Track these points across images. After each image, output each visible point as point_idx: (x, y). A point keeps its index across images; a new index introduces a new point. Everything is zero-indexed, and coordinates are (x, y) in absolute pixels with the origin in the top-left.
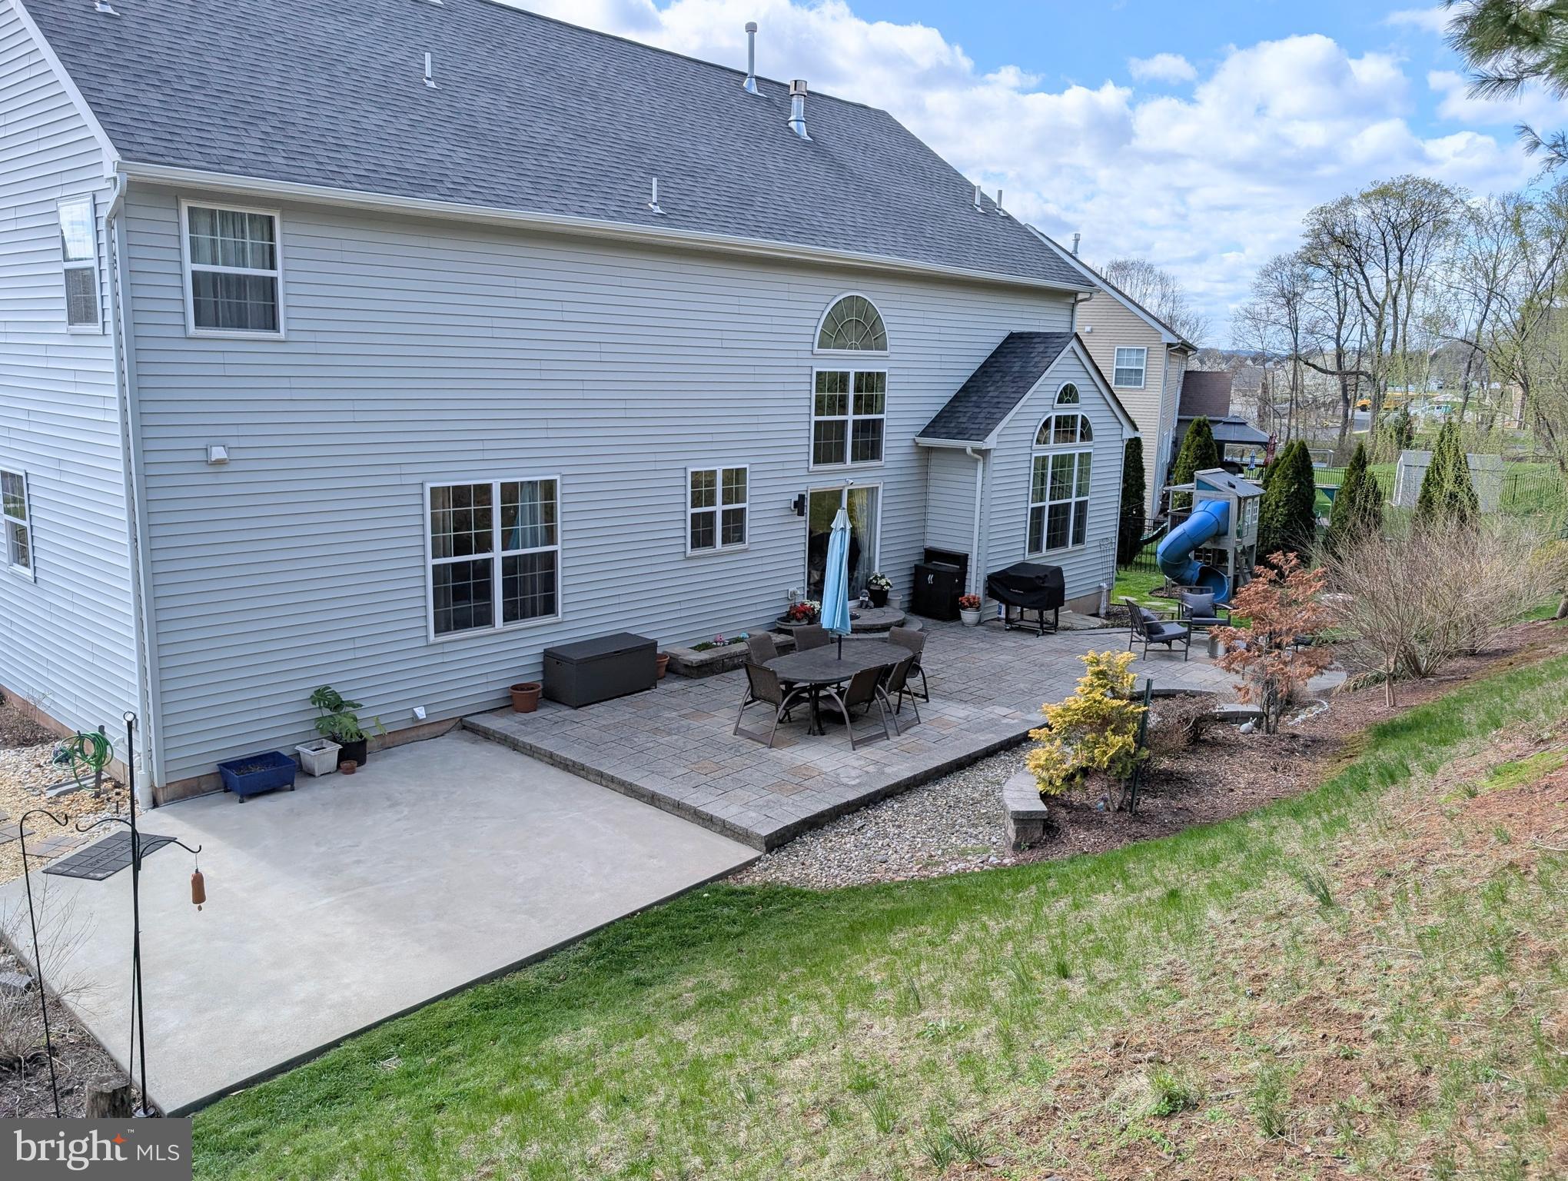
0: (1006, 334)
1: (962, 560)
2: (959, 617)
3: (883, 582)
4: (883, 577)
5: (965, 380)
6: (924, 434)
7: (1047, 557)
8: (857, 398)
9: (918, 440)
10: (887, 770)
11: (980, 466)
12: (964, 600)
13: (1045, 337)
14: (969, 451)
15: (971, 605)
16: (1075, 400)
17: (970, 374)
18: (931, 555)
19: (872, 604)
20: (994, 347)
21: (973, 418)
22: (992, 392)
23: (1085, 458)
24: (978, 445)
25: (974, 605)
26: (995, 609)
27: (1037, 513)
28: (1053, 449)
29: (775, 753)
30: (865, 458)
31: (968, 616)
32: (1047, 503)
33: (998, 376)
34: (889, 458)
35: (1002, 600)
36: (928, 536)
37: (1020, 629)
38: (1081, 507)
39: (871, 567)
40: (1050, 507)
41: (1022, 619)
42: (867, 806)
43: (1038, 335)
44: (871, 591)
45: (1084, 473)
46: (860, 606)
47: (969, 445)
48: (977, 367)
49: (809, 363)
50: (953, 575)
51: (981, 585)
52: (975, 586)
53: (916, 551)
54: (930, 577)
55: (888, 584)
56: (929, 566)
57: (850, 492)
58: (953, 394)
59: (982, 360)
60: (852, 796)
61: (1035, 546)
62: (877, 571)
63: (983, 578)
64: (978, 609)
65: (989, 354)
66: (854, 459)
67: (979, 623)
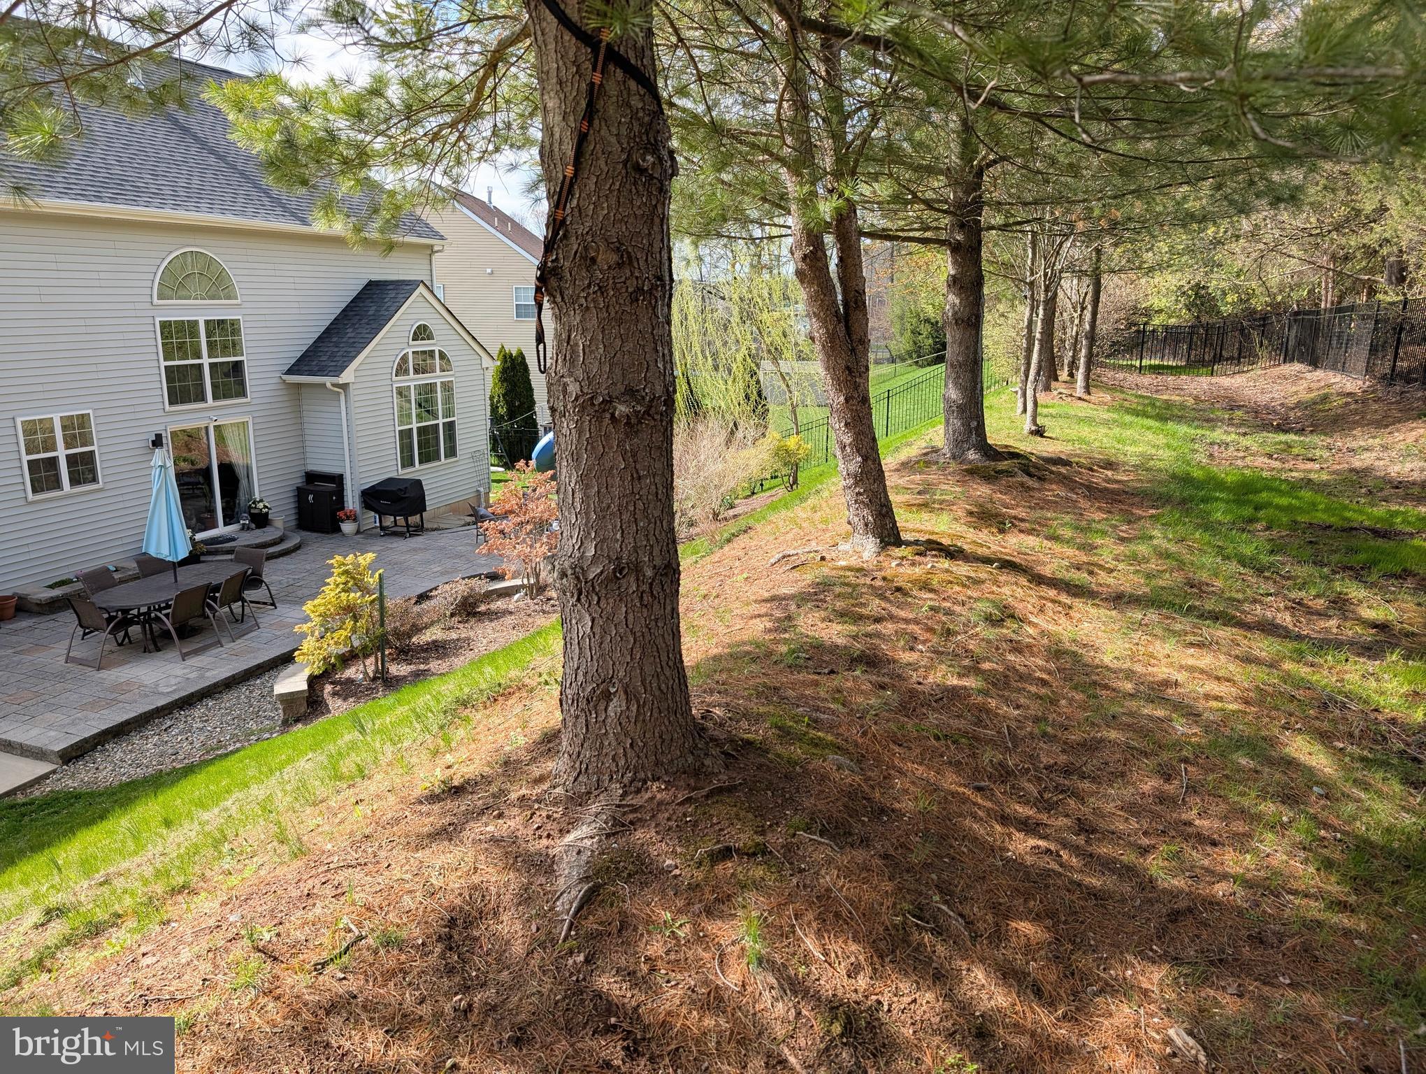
0: (365, 282)
1: (338, 479)
2: (339, 530)
3: (261, 505)
4: (261, 501)
5: (328, 323)
6: (289, 372)
7: (417, 471)
8: (210, 344)
9: (284, 377)
10: (208, 674)
11: (342, 397)
12: (341, 514)
13: (398, 284)
14: (329, 385)
15: (348, 518)
16: (430, 337)
17: (333, 317)
18: (311, 477)
19: (253, 526)
20: (355, 294)
21: (332, 357)
22: (350, 333)
23: (447, 387)
24: (335, 380)
25: (353, 517)
26: (371, 519)
27: (406, 435)
28: (413, 381)
29: (104, 674)
30: (226, 396)
31: (348, 527)
32: (415, 426)
33: (355, 320)
34: (255, 395)
35: (376, 511)
36: (308, 461)
37: (395, 534)
38: (450, 427)
39: (251, 493)
40: (419, 428)
41: (396, 525)
42: (181, 709)
43: (392, 282)
44: (251, 514)
45: (449, 399)
46: (243, 529)
47: (328, 381)
48: (339, 311)
49: (151, 313)
50: (332, 493)
51: (357, 499)
52: (352, 501)
53: (299, 474)
54: (311, 497)
55: (265, 507)
56: (311, 487)
57: (217, 428)
58: (316, 335)
59: (344, 305)
60: (161, 702)
61: (407, 461)
62: (257, 496)
63: (357, 494)
64: (355, 520)
65: (349, 299)
66: (215, 398)
67: (358, 532)
